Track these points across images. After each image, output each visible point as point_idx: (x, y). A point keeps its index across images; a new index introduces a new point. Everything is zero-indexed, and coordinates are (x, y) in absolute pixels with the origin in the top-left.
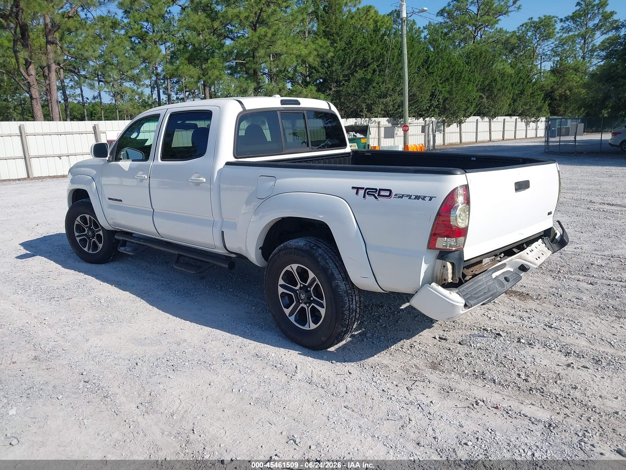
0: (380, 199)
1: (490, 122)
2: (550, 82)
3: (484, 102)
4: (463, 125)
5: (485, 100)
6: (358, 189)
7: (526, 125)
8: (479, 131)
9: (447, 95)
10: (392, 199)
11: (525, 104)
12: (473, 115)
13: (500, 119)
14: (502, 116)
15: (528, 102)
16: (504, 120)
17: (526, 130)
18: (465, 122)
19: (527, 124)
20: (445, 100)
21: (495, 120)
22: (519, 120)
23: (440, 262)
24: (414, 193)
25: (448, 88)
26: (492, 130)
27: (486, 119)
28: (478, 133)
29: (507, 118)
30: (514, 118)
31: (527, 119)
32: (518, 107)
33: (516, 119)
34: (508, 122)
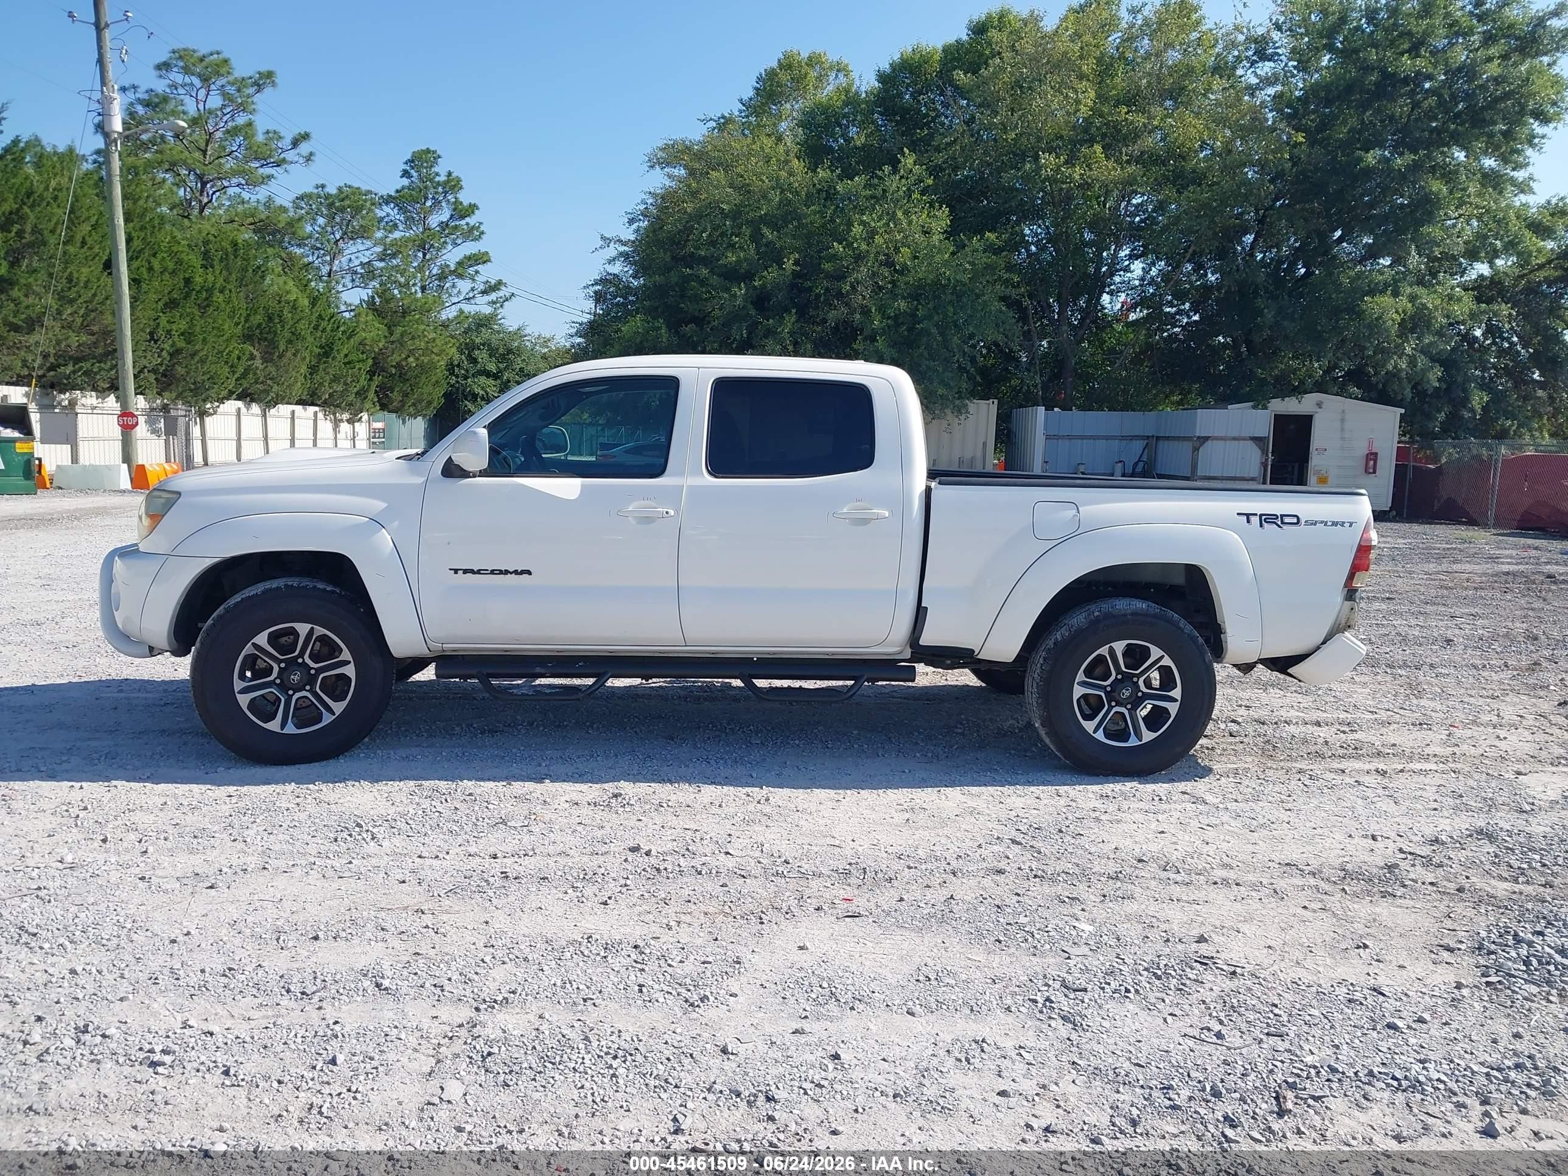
0: (1285, 527)
1: (264, 416)
2: (378, 335)
3: (257, 368)
4: (208, 420)
5: (258, 362)
6: (1248, 515)
7: (335, 430)
8: (243, 437)
9: (181, 344)
10: (1302, 527)
11: (335, 379)
12: (234, 396)
13: (284, 409)
14: (288, 403)
15: (342, 376)
16: (293, 412)
17: (336, 438)
18: (215, 413)
19: (336, 423)
20: (175, 353)
21: (273, 411)
22: (320, 415)
23: (1348, 604)
24: (1330, 519)
25: (183, 325)
26: (269, 436)
27: (256, 408)
28: (243, 443)
29: (298, 409)
30: (312, 409)
31: (334, 414)
32: (321, 384)
33: (316, 413)
34: (299, 418)
